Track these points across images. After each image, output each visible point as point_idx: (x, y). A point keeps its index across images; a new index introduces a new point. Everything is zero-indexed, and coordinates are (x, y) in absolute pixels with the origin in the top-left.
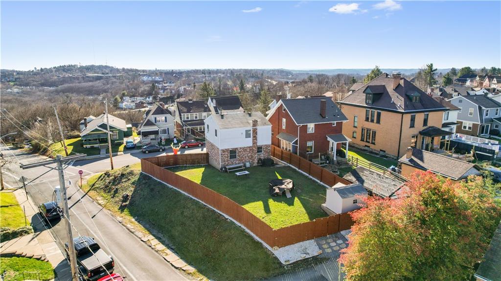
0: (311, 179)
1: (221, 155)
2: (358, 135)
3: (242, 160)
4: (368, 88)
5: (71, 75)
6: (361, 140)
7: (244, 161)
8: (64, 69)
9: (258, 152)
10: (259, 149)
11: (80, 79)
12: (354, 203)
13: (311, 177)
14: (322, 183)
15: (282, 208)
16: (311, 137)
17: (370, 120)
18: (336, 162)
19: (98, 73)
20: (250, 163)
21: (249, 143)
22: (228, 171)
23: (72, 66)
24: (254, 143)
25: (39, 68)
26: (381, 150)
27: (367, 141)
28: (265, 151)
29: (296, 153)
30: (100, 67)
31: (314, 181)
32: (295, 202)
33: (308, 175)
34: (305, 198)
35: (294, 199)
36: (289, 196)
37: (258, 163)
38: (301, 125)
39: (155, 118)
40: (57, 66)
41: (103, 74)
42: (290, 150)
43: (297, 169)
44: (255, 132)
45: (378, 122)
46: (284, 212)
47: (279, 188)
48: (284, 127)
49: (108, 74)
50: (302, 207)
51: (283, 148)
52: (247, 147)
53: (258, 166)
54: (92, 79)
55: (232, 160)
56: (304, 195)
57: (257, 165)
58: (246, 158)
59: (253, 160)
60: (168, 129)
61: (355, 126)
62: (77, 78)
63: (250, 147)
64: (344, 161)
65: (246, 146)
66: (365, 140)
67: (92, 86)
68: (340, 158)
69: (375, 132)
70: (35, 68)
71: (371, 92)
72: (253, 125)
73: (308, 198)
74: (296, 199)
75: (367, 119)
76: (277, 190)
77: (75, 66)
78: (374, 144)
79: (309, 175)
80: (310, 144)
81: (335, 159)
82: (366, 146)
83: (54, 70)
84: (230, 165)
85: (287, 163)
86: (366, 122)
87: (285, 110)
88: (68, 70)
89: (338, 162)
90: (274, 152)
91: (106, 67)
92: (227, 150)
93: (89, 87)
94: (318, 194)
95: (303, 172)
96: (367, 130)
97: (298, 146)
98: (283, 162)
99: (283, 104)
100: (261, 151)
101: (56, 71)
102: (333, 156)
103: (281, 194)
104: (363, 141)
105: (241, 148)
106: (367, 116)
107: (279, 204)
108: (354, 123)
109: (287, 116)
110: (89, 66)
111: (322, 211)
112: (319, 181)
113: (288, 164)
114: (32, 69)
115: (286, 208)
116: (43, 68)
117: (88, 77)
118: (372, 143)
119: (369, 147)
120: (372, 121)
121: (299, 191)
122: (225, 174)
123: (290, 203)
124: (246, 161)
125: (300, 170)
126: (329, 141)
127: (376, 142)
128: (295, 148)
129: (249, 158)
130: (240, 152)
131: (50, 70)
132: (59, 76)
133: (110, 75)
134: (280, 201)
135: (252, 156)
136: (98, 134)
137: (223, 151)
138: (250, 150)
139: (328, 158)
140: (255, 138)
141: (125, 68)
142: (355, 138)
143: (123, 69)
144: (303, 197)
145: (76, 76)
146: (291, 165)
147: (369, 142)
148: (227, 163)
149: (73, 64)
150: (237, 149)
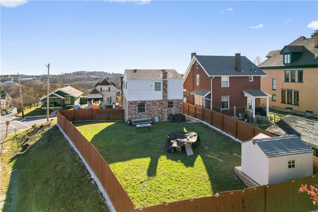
0: (225, 135)
1: (128, 107)
2: (279, 98)
3: (151, 115)
4: (286, 48)
5: (81, 77)
6: (282, 102)
7: (153, 115)
8: (78, 73)
9: (169, 107)
10: (171, 104)
11: (86, 79)
12: (290, 167)
13: (225, 133)
14: (237, 140)
15: (175, 170)
16: (226, 92)
17: (290, 80)
18: (255, 120)
19: (97, 76)
20: (159, 118)
21: (158, 96)
22: (133, 124)
23: (83, 72)
24: (165, 96)
25: (64, 73)
26: (307, 111)
27: (288, 103)
28: (176, 106)
29: (209, 108)
30: (99, 73)
31: (227, 137)
32: (196, 162)
33: (221, 131)
34: (213, 157)
35: (197, 157)
36: (190, 152)
37: (169, 118)
38: (214, 76)
39: (101, 88)
40: (74, 72)
41: (100, 76)
42: (203, 106)
43: (210, 125)
44: (165, 84)
45: (301, 80)
46: (176, 175)
47: (177, 141)
48: (198, 84)
49: (103, 76)
50: (205, 170)
51: (197, 105)
52: (157, 101)
53: (167, 122)
54: (93, 79)
55: (140, 113)
56: (211, 153)
57: (166, 120)
58: (155, 112)
59: (163, 115)
60: (111, 97)
61: (274, 88)
62: (84, 79)
63: (160, 101)
64: (264, 119)
65: (156, 99)
66: (286, 102)
67: (92, 83)
68: (260, 117)
69: (298, 92)
70: (62, 73)
71: (289, 52)
72: (163, 77)
73: (216, 158)
74: (199, 158)
75: (287, 80)
76: (175, 145)
77: (85, 71)
78: (297, 105)
79: (223, 131)
80: (225, 99)
81: (254, 116)
82: (288, 108)
83: (72, 74)
84: (138, 118)
85: (200, 119)
86: (286, 83)
87: (199, 66)
88: (80, 74)
89: (257, 120)
90: (189, 110)
91: (103, 72)
92: (135, 102)
93: (90, 84)
94: (232, 153)
95: (215, 128)
96: (288, 91)
97: (211, 100)
98: (196, 119)
99: (197, 61)
100: (172, 106)
101: (73, 75)
102: (252, 114)
103: (180, 150)
104: (284, 103)
105: (150, 101)
106: (287, 77)
107: (174, 163)
108: (273, 86)
109: (201, 72)
110: (93, 72)
111: (236, 178)
112: (234, 138)
113: (201, 121)
114: (61, 74)
115: (180, 171)
116: (66, 73)
117: (91, 78)
118: (295, 104)
119: (292, 109)
120: (293, 81)
121: (206, 148)
122: (130, 127)
123: (189, 163)
124: (155, 116)
125: (212, 127)
126: (246, 97)
127: (300, 103)
128: (208, 102)
129: (158, 112)
130: (148, 105)
131: (70, 74)
132: (74, 78)
133: (104, 77)
134: (176, 160)
135: (162, 111)
136: (53, 98)
137: (130, 103)
138: (160, 104)
139: (246, 116)
140: (165, 91)
141: (114, 73)
142: (275, 101)
143: (113, 74)
144: (209, 156)
145: (84, 77)
146: (203, 122)
147: (291, 104)
148: (134, 116)
149: (84, 71)
150: (145, 101)
